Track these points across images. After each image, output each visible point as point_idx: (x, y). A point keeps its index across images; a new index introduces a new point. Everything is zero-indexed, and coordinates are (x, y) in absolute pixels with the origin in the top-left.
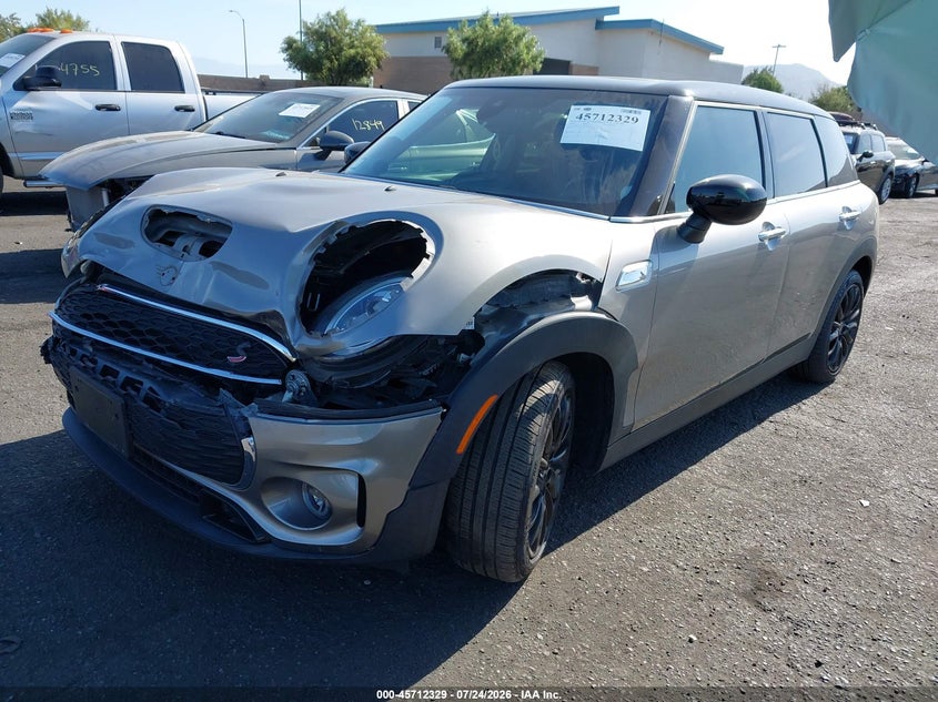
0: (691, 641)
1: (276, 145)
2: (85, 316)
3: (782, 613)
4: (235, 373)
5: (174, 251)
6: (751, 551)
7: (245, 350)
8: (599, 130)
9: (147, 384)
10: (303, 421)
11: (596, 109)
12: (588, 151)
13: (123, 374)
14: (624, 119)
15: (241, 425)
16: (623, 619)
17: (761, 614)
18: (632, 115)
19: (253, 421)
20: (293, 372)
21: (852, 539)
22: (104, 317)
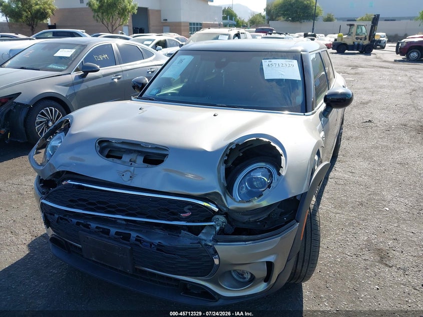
0: (378, 289)
1: (61, 73)
2: (71, 201)
3: (396, 266)
4: (188, 222)
5: (125, 162)
6: (367, 241)
7: (189, 209)
8: (280, 72)
9: (134, 235)
10: (244, 243)
11: (274, 61)
12: (279, 82)
13: (113, 231)
14: (288, 65)
15: (211, 251)
16: (349, 286)
17: (390, 269)
18: (290, 63)
19: (217, 247)
20: (217, 216)
21: (395, 226)
22: (87, 201)
